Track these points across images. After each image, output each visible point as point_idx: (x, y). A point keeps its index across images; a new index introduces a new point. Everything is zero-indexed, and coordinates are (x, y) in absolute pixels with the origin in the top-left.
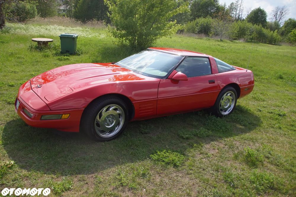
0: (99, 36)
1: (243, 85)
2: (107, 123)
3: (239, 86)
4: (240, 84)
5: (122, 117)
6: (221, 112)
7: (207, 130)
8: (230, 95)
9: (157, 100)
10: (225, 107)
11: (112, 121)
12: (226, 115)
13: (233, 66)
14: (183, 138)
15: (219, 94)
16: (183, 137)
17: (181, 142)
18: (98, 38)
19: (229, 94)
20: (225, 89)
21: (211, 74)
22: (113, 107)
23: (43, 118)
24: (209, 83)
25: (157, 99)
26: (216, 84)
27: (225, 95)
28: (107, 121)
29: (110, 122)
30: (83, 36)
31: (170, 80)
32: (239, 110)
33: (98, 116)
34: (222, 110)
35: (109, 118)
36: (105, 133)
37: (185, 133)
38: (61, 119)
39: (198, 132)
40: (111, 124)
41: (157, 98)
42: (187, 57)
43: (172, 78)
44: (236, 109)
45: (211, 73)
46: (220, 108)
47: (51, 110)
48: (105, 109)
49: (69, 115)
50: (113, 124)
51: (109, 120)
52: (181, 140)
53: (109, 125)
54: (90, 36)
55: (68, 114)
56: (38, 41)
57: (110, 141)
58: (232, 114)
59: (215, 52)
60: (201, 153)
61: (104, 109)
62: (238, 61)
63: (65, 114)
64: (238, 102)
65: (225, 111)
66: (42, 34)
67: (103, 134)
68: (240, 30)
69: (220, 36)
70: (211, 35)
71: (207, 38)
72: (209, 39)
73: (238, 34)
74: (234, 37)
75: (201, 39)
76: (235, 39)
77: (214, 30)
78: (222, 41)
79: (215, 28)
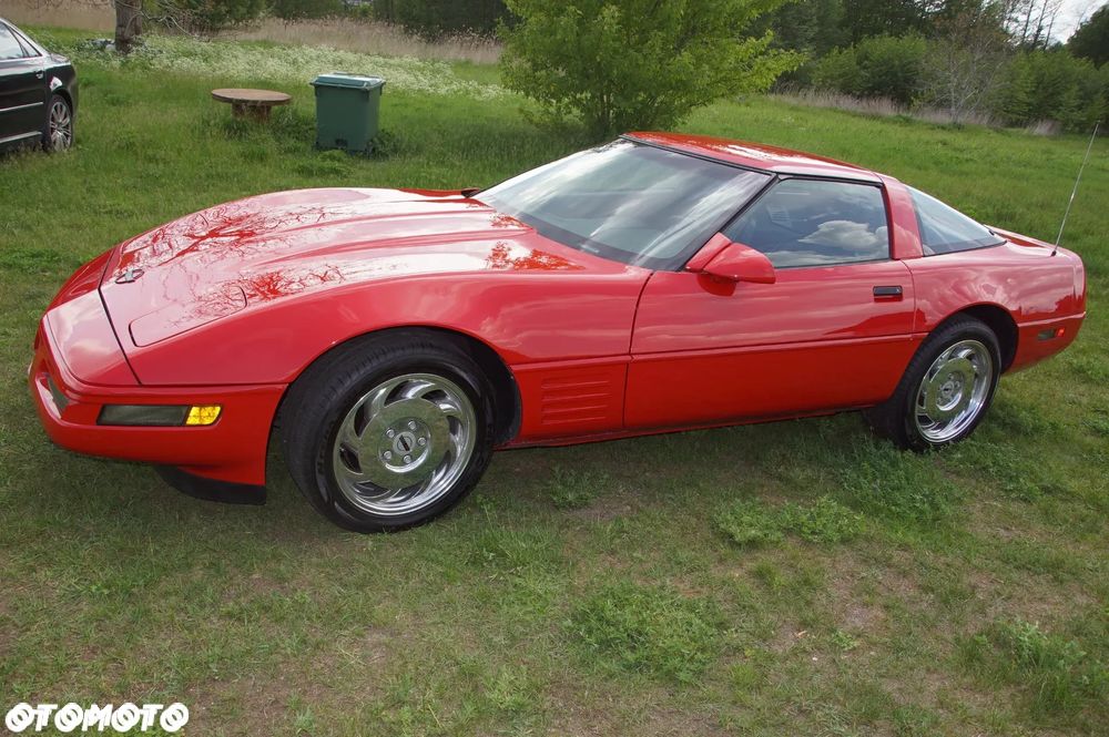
0: (479, 93)
1: (1033, 312)
2: (392, 452)
3: (1015, 318)
4: (1020, 308)
5: (462, 427)
6: (920, 426)
7: (845, 510)
8: (970, 357)
9: (627, 364)
10: (942, 409)
11: (418, 444)
12: (943, 444)
13: (994, 229)
14: (735, 545)
15: (919, 349)
16: (731, 536)
17: (721, 561)
18: (474, 100)
19: (963, 354)
20: (946, 328)
21: (885, 260)
22: (421, 383)
23: (108, 417)
24: (877, 300)
25: (629, 358)
26: (907, 304)
27: (945, 354)
28: (394, 446)
29: (407, 449)
30: (416, 87)
31: (694, 275)
32: (1004, 425)
33: (349, 423)
34: (925, 420)
35: (404, 434)
36: (382, 498)
37: (746, 518)
38: (181, 425)
39: (804, 518)
40: (413, 459)
41: (630, 354)
42: (781, 177)
43: (702, 270)
44: (994, 418)
45: (887, 256)
46: (919, 410)
47: (141, 386)
48: (382, 392)
49: (218, 409)
50: (421, 461)
51: (402, 439)
52: (724, 549)
53: (403, 464)
54: (443, 90)
55: (214, 405)
56: (237, 100)
57: (405, 530)
58: (968, 440)
59: (926, 169)
60: (804, 624)
61: (376, 394)
62: (1020, 210)
63: (202, 405)
64: (1005, 385)
65: (942, 426)
66: (263, 75)
67: (373, 501)
68: (1037, 87)
69: (953, 109)
70: (917, 102)
71: (900, 116)
72: (908, 121)
73: (1029, 104)
74: (1014, 117)
75: (875, 117)
76: (1012, 124)
77: (935, 87)
78: (959, 127)
79: (937, 78)
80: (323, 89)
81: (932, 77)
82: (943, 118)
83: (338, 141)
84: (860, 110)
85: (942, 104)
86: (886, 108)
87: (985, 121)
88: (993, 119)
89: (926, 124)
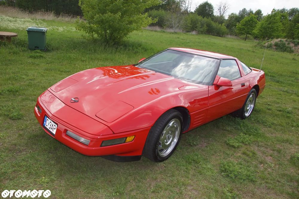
8: (252, 97)
29: (169, 138)
38: (125, 143)
42: (221, 60)
43: (216, 85)
45: (240, 76)
46: (245, 110)
47: (114, 133)
51: (168, 136)
55: (133, 136)
63: (130, 136)
68: (191, 23)
69: (174, 28)
70: (165, 27)
71: (162, 31)
72: (164, 32)
73: (190, 27)
74: (187, 30)
75: (156, 31)
76: (188, 32)
77: (168, 23)
78: (176, 33)
79: (169, 21)
80: (30, 32)
81: (168, 20)
82: (172, 31)
83: (35, 47)
84: (151, 29)
85: (171, 27)
86: (157, 28)
87: (181, 31)
88: (183, 31)
89: (168, 32)
